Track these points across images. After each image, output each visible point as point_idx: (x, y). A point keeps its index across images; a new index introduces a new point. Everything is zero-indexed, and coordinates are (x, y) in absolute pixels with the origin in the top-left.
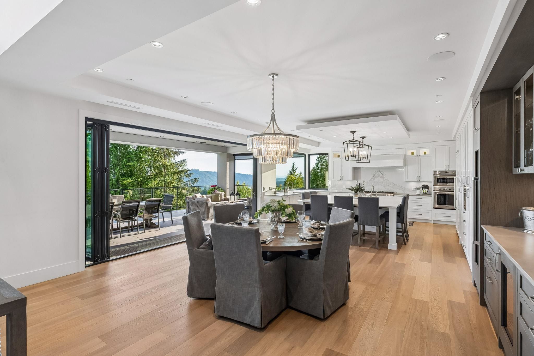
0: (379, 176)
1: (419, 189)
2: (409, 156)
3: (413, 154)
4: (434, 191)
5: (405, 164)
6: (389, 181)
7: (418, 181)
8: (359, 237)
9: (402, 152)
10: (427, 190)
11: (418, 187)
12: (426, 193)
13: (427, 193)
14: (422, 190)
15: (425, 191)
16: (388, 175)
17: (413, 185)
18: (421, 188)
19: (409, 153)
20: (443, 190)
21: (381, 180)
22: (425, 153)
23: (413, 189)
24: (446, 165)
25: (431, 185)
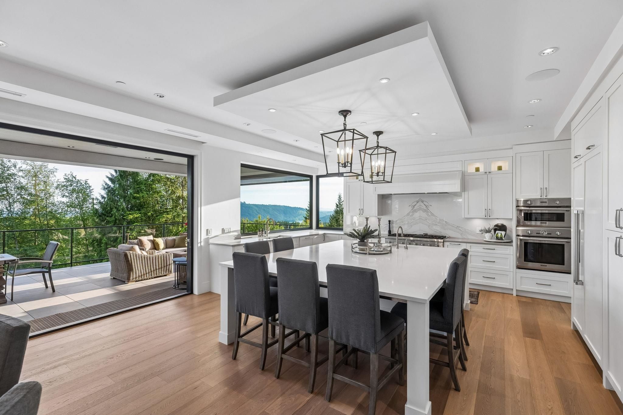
0: (420, 209)
1: (488, 231)
2: (471, 174)
3: (477, 170)
4: (518, 236)
5: (464, 187)
6: (436, 217)
7: (487, 217)
8: (330, 374)
9: (458, 167)
10: (503, 233)
11: (487, 228)
12: (501, 239)
13: (503, 239)
14: (495, 233)
15: (499, 235)
16: (436, 207)
17: (478, 225)
18: (493, 230)
19: (471, 169)
20: (536, 235)
21: (424, 215)
22: (500, 168)
23: (478, 232)
24: (542, 188)
25: (512, 225)
